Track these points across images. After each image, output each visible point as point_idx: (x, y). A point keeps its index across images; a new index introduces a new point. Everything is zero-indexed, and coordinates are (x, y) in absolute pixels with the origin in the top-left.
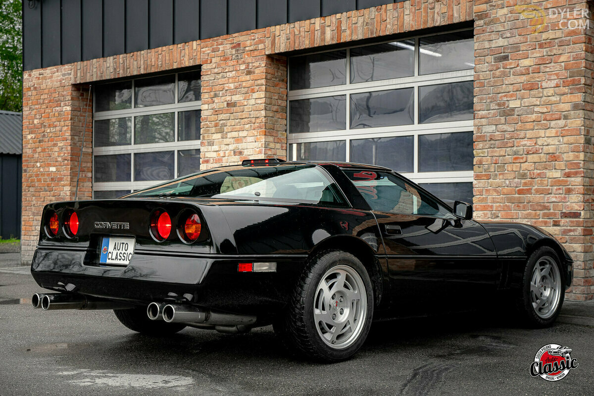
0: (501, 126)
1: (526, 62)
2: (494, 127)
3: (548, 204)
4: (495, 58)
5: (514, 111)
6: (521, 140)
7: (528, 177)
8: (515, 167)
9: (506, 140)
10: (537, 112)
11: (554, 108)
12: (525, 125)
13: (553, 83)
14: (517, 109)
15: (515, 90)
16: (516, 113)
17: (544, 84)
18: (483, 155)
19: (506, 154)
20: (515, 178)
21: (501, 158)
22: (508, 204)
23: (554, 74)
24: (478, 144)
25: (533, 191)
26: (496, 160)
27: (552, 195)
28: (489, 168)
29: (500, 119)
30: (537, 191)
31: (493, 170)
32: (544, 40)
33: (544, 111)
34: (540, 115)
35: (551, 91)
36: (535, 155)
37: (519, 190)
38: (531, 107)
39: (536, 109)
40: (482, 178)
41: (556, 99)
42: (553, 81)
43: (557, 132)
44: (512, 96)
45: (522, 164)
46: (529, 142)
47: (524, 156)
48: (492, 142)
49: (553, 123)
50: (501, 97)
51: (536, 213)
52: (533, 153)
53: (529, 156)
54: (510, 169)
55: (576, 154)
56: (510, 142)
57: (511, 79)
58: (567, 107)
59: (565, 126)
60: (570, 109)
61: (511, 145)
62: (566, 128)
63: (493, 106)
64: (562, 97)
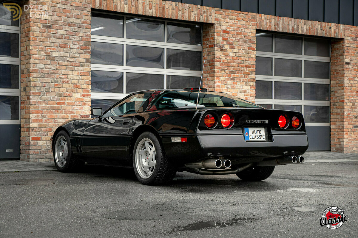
0: (47, 65)
1: (61, 32)
2: (43, 66)
3: (73, 111)
4: (43, 26)
5: (55, 58)
6: (59, 75)
7: (63, 96)
8: (56, 89)
10: (67, 61)
11: (77, 60)
12: (61, 67)
13: (76, 47)
15: (55, 46)
17: (71, 46)
18: (36, 81)
19: (51, 82)
20: (55, 96)
21: (48, 84)
22: (52, 110)
23: (77, 42)
24: (33, 74)
25: (66, 104)
26: (45, 85)
27: (76, 106)
28: (40, 89)
29: (47, 61)
30: (68, 104)
31: (43, 90)
32: (71, 22)
33: (71, 61)
34: (69, 62)
35: (75, 51)
36: (67, 84)
37: (58, 103)
38: (64, 57)
39: (68, 59)
40: (36, 94)
41: (77, 55)
42: (76, 46)
43: (78, 73)
44: (53, 49)
45: (60, 88)
46: (64, 77)
47: (61, 84)
48: (42, 74)
49: (76, 68)
50: (47, 49)
51: (67, 116)
52: (66, 83)
53: (63, 84)
54: (53, 90)
55: (88, 85)
56: (53, 75)
57: (53, 40)
58: (83, 60)
59: (82, 70)
60: (84, 62)
61: (53, 77)
62: (82, 71)
63: (42, 53)
64: (80, 55)
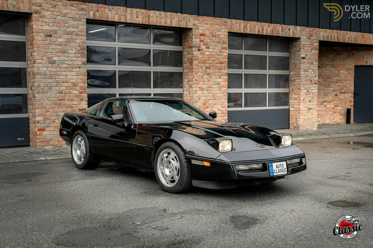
0: (49, 68)
1: (61, 40)
2: (46, 69)
3: (73, 105)
4: (45, 35)
5: (55, 62)
6: (60, 76)
7: (64, 93)
8: (57, 88)
9: (52, 75)
10: (66, 64)
11: (75, 63)
12: (61, 69)
13: (74, 52)
14: (57, 61)
15: (56, 52)
16: (57, 63)
17: (70, 51)
18: (40, 82)
19: (52, 82)
20: (57, 93)
21: (50, 84)
22: (54, 106)
23: (74, 47)
24: (37, 76)
25: (66, 100)
26: (47, 85)
27: (75, 101)
28: (44, 88)
29: (49, 65)
30: (68, 100)
31: (46, 89)
32: (69, 31)
33: (70, 64)
34: (68, 65)
35: (73, 55)
37: (59, 99)
38: (64, 61)
39: (67, 62)
40: (40, 93)
41: (75, 59)
43: (76, 74)
44: (54, 54)
45: (61, 87)
46: (63, 77)
47: (61, 83)
48: (45, 76)
49: (74, 69)
50: (49, 54)
51: (68, 109)
52: (65, 82)
53: (63, 83)
54: (55, 89)
55: (84, 84)
56: (54, 76)
57: (54, 47)
58: (80, 63)
59: (79, 71)
60: (81, 64)
61: (55, 78)
63: (44, 58)
64: (78, 58)
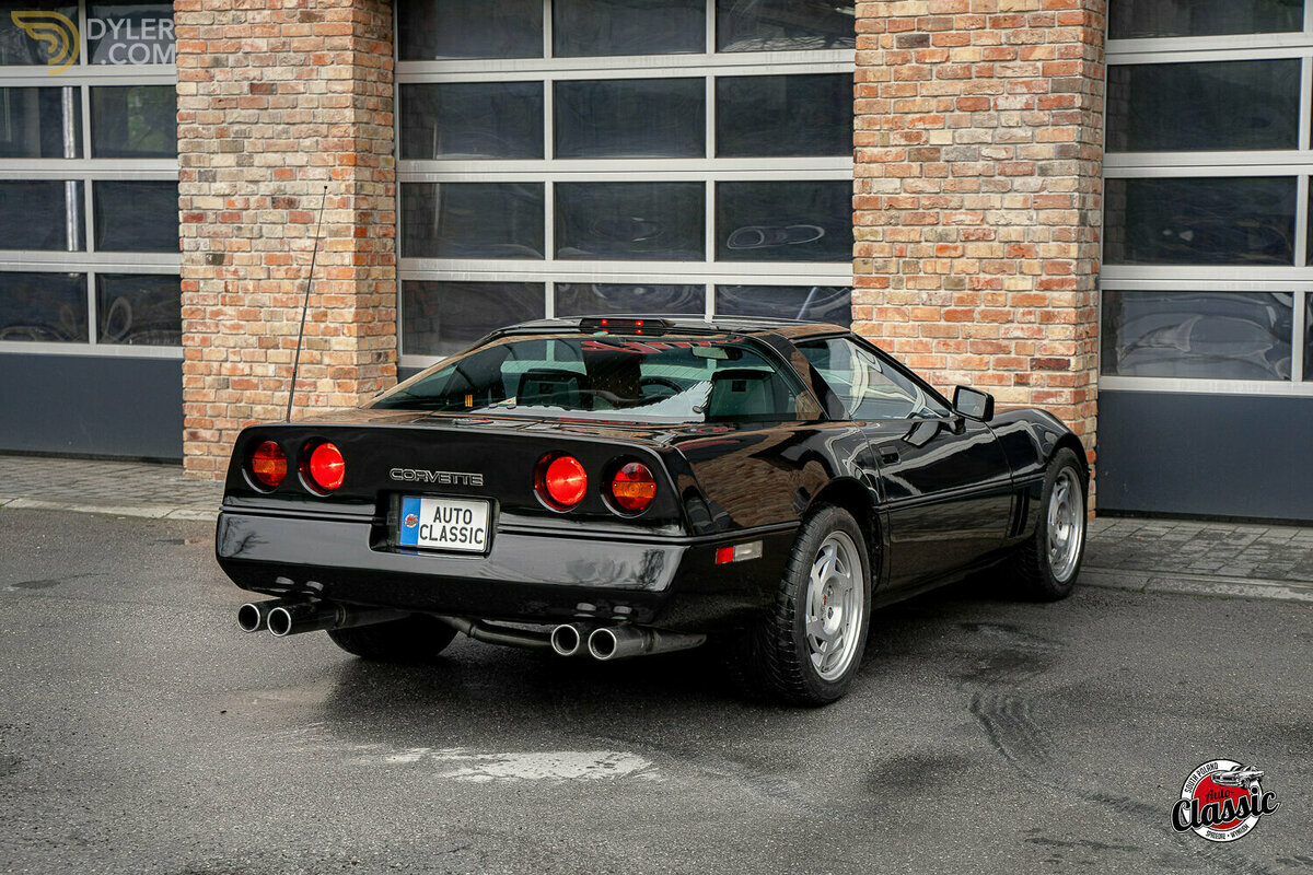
0: (911, 180)
1: (965, 55)
2: (897, 183)
3: (1005, 342)
4: (900, 40)
5: (939, 151)
6: (954, 212)
7: (967, 286)
8: (941, 265)
9: (921, 210)
10: (985, 158)
11: (1022, 151)
12: (961, 182)
13: (1020, 102)
14: (944, 148)
15: (941, 109)
16: (943, 157)
17: (1002, 103)
18: (873, 239)
19: (923, 239)
20: (939, 288)
21: (912, 245)
22: (925, 340)
23: (1021, 83)
24: (862, 215)
25: (976, 315)
26: (901, 250)
27: (1015, 325)
28: (885, 266)
29: (911, 167)
30: (985, 316)
31: (894, 270)
32: (1001, 11)
33: (1000, 156)
34: (992, 163)
35: (1015, 118)
36: (981, 244)
37: (948, 312)
38: (974, 146)
39: (985, 151)
40: (872, 285)
41: (1024, 134)
42: (1019, 98)
43: (1026, 201)
44: (935, 120)
45: (954, 260)
46: (970, 217)
47: (959, 244)
48: (893, 212)
49: (1018, 182)
50: (913, 121)
51: (981, 360)
52: (978, 240)
53: (967, 244)
54: (929, 269)
55: (1063, 245)
56: (929, 214)
57: (935, 85)
58: (1045, 151)
59: (1043, 189)
60: (1051, 155)
61: (932, 220)
62: (1045, 193)
63: (895, 138)
64: (1037, 131)
